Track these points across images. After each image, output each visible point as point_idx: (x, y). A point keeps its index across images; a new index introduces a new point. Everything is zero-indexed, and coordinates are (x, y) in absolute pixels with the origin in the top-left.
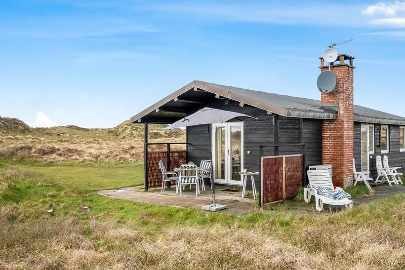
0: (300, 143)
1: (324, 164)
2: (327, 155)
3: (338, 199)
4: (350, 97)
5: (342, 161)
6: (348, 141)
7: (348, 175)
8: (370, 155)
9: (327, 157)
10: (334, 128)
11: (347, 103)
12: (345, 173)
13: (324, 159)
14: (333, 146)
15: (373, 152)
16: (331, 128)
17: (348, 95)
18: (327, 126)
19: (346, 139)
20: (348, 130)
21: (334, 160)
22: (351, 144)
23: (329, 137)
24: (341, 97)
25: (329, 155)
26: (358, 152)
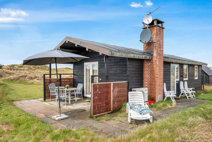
0: (126, 74)
1: (144, 87)
2: (147, 81)
3: (142, 114)
4: (161, 46)
5: (155, 85)
6: (160, 73)
7: (159, 94)
8: (177, 81)
9: (146, 83)
10: (151, 65)
11: (159, 49)
12: (157, 93)
13: (144, 84)
14: (150, 76)
15: (178, 80)
16: (149, 65)
17: (159, 44)
18: (146, 64)
19: (158, 72)
20: (159, 66)
21: (151, 84)
22: (162, 74)
23: (148, 70)
24: (155, 46)
25: (148, 81)
26: (168, 79)
